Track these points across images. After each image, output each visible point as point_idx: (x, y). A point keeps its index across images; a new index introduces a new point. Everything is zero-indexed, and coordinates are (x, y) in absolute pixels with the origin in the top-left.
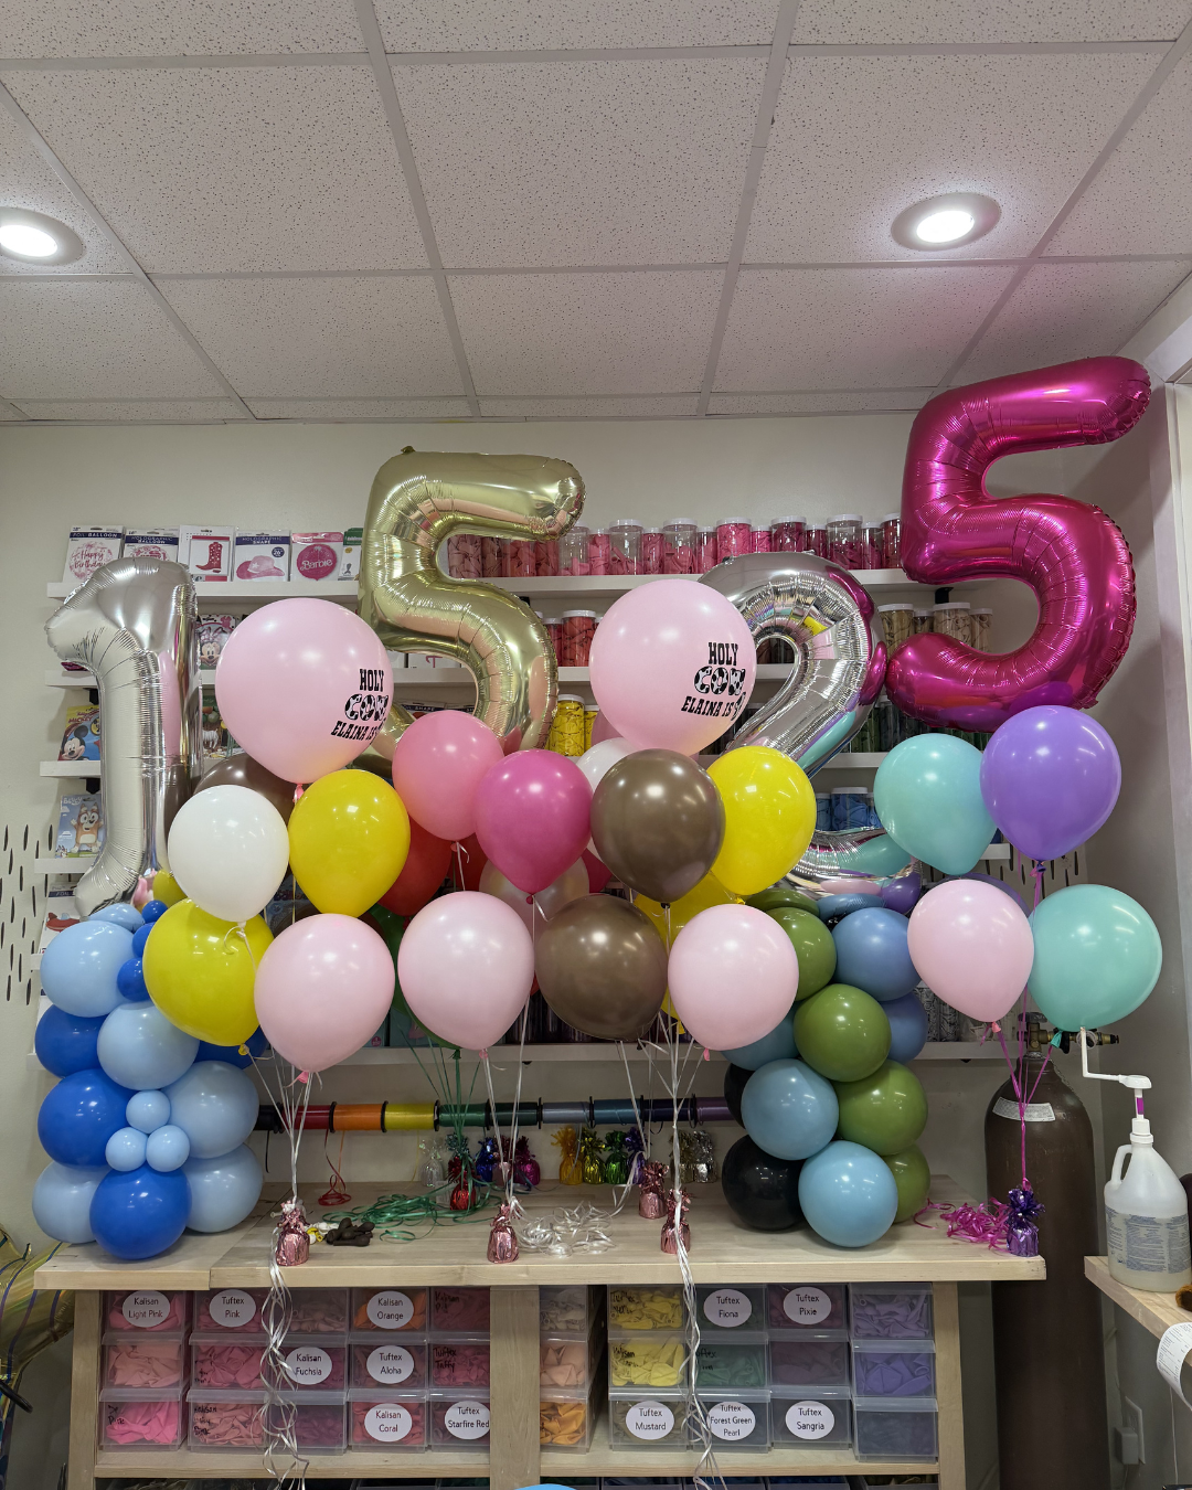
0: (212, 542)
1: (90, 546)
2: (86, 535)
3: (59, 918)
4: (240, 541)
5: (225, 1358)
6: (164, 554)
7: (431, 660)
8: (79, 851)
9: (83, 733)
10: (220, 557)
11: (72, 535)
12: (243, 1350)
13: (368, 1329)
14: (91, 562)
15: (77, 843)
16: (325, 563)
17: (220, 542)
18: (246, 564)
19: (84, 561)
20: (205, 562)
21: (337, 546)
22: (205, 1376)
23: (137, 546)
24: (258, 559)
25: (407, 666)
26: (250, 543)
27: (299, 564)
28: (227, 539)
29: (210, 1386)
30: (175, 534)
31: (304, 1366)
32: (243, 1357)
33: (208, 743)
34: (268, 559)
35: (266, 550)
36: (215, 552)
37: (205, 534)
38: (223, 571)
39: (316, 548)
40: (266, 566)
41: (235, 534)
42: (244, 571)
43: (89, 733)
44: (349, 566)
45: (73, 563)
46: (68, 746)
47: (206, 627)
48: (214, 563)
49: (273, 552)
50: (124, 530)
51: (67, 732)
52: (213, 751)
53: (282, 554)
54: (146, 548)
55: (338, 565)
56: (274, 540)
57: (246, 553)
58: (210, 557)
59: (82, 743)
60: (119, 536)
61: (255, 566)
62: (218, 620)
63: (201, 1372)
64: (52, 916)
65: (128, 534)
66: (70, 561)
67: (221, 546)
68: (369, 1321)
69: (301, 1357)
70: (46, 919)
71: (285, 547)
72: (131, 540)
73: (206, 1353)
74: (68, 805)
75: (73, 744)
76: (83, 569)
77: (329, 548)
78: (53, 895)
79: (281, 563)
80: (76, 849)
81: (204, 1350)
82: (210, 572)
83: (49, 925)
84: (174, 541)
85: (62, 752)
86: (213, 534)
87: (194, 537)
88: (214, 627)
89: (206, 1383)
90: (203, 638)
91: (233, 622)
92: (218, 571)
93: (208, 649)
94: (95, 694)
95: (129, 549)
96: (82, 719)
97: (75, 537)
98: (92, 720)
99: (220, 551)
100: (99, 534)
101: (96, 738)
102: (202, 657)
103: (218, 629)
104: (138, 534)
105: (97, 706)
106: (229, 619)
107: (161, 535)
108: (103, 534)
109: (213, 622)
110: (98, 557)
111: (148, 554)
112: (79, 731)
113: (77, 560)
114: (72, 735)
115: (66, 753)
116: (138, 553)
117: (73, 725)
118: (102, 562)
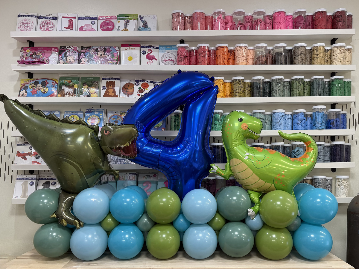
0: (69, 19)
2: (24, 16)
3: (21, 153)
4: (80, 19)
6: (52, 23)
7: (149, 63)
9: (26, 89)
10: (72, 24)
11: (18, 16)
14: (26, 26)
16: (110, 27)
17: (72, 19)
18: (82, 27)
19: (23, 25)
20: (67, 26)
21: (114, 21)
23: (43, 20)
25: (140, 64)
26: (83, 19)
27: (101, 27)
28: (75, 18)
30: (56, 16)
33: (69, 93)
34: (90, 25)
35: (89, 22)
36: (71, 22)
37: (67, 16)
38: (74, 30)
39: (107, 21)
40: (89, 27)
41: (77, 16)
42: (81, 29)
43: (29, 88)
44: (119, 27)
45: (19, 26)
47: (68, 50)
48: (70, 27)
49: (91, 23)
50: (38, 14)
51: (21, 88)
52: (71, 95)
53: (95, 23)
54: (46, 21)
55: (115, 28)
56: (92, 18)
57: (82, 23)
58: (69, 24)
59: (26, 92)
60: (36, 17)
61: (85, 27)
62: (73, 48)
64: (18, 152)
65: (39, 16)
66: (18, 26)
67: (73, 21)
70: (16, 153)
71: (96, 21)
72: (40, 18)
75: (23, 92)
76: (23, 28)
77: (111, 21)
78: (18, 145)
79: (94, 27)
82: (69, 30)
83: (17, 155)
84: (56, 19)
86: (70, 16)
87: (63, 17)
88: (71, 50)
90: (67, 54)
91: (78, 49)
92: (72, 30)
93: (69, 58)
94: (30, 75)
95: (40, 21)
96: (26, 84)
97: (20, 17)
98: (30, 84)
99: (73, 22)
100: (28, 16)
101: (31, 90)
102: (67, 61)
103: (73, 51)
104: (43, 16)
105: (31, 79)
106: (76, 48)
107: (51, 16)
108: (30, 16)
109: (71, 48)
110: (28, 24)
111: (47, 23)
112: (25, 88)
113: (21, 25)
114: (23, 89)
115: (21, 95)
116: (43, 22)
117: (23, 86)
118: (30, 26)
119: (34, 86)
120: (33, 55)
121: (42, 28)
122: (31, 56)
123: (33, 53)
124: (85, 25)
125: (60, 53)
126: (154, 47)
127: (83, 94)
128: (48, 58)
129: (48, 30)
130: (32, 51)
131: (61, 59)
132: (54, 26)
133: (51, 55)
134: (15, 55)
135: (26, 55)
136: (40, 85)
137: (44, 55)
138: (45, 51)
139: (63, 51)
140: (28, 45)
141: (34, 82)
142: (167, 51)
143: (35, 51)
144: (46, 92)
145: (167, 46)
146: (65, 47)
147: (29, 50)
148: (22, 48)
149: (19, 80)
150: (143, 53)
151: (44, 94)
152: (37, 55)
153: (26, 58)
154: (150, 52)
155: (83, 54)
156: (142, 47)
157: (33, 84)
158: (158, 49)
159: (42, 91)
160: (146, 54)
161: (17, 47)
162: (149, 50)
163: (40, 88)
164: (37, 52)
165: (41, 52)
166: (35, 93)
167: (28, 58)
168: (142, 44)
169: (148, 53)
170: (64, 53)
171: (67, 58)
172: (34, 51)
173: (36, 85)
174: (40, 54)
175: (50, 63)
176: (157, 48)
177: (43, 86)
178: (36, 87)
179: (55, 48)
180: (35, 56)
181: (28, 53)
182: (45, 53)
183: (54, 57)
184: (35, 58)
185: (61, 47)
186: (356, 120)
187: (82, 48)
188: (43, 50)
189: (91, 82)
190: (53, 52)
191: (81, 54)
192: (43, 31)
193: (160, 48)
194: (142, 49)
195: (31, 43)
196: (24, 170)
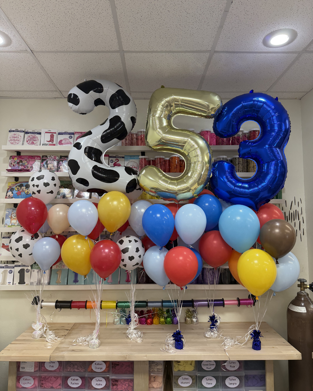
0: (51, 134)
1: (15, 135)
2: (14, 131)
3: (5, 245)
4: (59, 134)
5: (49, 380)
6: (37, 137)
8: (11, 225)
9: (13, 190)
10: (53, 138)
11: (9, 131)
12: (55, 377)
13: (92, 372)
14: (15, 139)
15: (11, 223)
17: (53, 134)
18: (61, 141)
19: (13, 139)
20: (49, 140)
22: (43, 385)
23: (29, 135)
24: (65, 139)
26: (63, 134)
28: (56, 133)
29: (45, 388)
30: (40, 131)
31: (73, 382)
32: (55, 379)
34: (68, 139)
35: (67, 136)
36: (52, 137)
37: (49, 131)
38: (54, 143)
40: (67, 141)
41: (58, 132)
42: (60, 143)
43: (14, 190)
45: (10, 140)
46: (8, 194)
47: (49, 159)
48: (52, 140)
49: (69, 137)
50: (25, 130)
51: (8, 190)
53: (72, 138)
54: (32, 135)
56: (70, 134)
57: (61, 137)
58: (50, 139)
59: (12, 193)
60: (23, 132)
61: (64, 141)
62: (53, 157)
63: (42, 384)
64: (3, 244)
65: (26, 131)
67: (54, 135)
68: (92, 369)
69: (72, 380)
70: (2, 245)
71: (73, 136)
72: (27, 133)
73: (44, 378)
74: (8, 211)
75: (10, 193)
76: (13, 142)
78: (4, 238)
79: (71, 140)
80: (10, 225)
81: (43, 377)
82: (51, 143)
83: (2, 247)
84: (40, 133)
85: (6, 196)
86: (51, 132)
87: (46, 132)
89: (43, 387)
90: (48, 162)
91: (57, 158)
92: (53, 143)
93: (50, 166)
94: (17, 179)
95: (26, 135)
96: (12, 186)
97: (11, 132)
98: (15, 186)
99: (54, 137)
100: (18, 131)
101: (17, 192)
102: (48, 168)
103: (53, 160)
104: (29, 131)
105: (17, 182)
106: (56, 157)
107: (36, 131)
108: (19, 131)
109: (51, 157)
110: (17, 138)
111: (32, 137)
112: (11, 189)
113: (11, 139)
114: (9, 191)
115: (8, 196)
116: (29, 137)
117: (10, 188)
118: (19, 139)
119: (19, 188)
120: (20, 162)
121: (28, 141)
122: (18, 163)
123: (20, 161)
124: (64, 139)
125: (43, 161)
126: (120, 157)
127: (59, 195)
128: (32, 165)
129: (33, 143)
130: (19, 159)
131: (43, 166)
132: (38, 140)
133: (34, 163)
134: (4, 162)
135: (14, 162)
136: (25, 187)
137: (29, 162)
138: (29, 159)
139: (45, 160)
140: (15, 154)
141: (19, 184)
142: (131, 160)
143: (22, 159)
144: (29, 193)
145: (131, 156)
146: (46, 156)
147: (17, 158)
148: (11, 157)
149: (6, 183)
150: (111, 161)
151: (27, 195)
152: (23, 162)
153: (14, 165)
154: (117, 161)
155: (61, 162)
156: (111, 157)
157: (18, 186)
158: (124, 159)
159: (26, 193)
160: (114, 162)
161: (6, 155)
162: (116, 159)
163: (24, 190)
164: (23, 160)
165: (26, 160)
166: (20, 195)
167: (16, 165)
168: (111, 155)
169: (115, 161)
170: (46, 161)
171: (48, 165)
172: (20, 159)
173: (21, 187)
174: (26, 162)
175: (33, 169)
176: (123, 157)
177: (27, 188)
178: (21, 189)
179: (38, 156)
180: (21, 163)
181: (16, 160)
182: (29, 161)
183: (37, 164)
184: (21, 165)
185: (43, 156)
186: (287, 216)
187: (61, 157)
188: (28, 158)
189: (67, 185)
190: (36, 160)
191: (60, 163)
192: (29, 144)
193: (126, 157)
194: (111, 159)
195: (19, 153)
196: (7, 261)
